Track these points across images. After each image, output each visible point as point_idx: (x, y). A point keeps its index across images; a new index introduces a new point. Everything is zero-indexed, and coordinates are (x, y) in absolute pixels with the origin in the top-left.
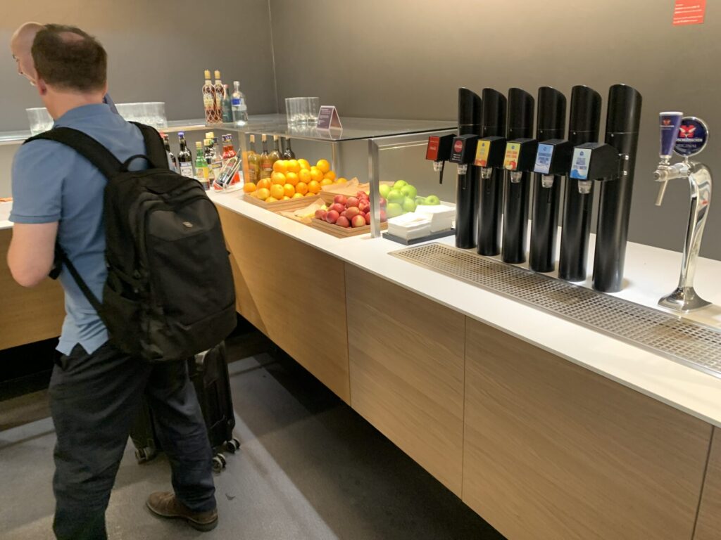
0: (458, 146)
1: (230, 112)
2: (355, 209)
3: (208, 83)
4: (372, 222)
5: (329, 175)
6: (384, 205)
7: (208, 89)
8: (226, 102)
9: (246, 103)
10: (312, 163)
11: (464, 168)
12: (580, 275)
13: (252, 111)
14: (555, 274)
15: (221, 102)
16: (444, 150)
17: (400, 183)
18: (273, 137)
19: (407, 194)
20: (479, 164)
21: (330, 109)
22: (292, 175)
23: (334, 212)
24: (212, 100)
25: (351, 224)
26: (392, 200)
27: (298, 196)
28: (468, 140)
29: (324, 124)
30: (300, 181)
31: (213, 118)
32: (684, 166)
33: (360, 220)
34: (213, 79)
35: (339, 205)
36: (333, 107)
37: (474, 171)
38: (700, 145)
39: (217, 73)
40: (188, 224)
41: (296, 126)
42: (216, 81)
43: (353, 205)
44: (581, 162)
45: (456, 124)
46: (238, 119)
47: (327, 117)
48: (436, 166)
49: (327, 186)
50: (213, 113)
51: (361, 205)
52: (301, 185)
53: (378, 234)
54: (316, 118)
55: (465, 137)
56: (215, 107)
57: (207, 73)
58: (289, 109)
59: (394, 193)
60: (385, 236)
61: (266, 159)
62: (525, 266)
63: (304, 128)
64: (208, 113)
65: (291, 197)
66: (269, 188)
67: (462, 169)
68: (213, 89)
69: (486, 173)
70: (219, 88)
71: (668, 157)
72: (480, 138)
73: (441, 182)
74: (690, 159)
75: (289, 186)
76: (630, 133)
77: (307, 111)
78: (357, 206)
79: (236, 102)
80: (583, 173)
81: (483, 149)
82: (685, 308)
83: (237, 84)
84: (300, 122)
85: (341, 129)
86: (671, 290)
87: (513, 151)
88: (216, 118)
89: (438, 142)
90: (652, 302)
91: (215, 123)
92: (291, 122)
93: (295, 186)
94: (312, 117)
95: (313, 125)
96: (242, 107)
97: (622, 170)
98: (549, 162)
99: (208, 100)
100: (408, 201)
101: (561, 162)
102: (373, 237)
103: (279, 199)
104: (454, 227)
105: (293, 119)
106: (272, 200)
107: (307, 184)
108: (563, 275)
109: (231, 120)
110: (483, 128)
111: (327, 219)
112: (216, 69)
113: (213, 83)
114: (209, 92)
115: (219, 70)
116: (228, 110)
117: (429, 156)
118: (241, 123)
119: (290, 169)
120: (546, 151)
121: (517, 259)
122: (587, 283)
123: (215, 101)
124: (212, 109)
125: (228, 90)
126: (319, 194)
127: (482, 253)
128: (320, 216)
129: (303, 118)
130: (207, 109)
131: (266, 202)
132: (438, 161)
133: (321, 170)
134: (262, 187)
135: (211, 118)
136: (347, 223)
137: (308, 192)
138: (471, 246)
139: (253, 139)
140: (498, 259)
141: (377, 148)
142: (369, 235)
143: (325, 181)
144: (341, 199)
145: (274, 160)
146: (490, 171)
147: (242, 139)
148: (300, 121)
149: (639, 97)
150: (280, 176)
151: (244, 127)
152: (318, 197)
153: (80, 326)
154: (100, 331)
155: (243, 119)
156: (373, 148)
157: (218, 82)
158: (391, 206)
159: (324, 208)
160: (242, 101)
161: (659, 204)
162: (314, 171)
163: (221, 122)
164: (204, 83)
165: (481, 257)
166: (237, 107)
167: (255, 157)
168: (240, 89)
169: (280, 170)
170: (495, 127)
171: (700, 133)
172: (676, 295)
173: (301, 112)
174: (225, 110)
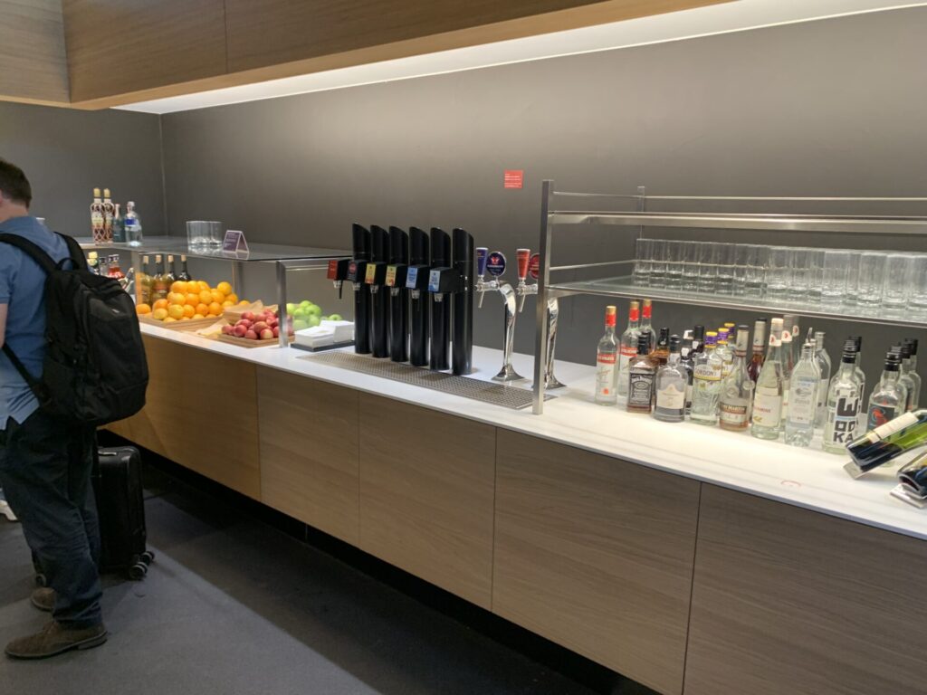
0: (353, 268)
1: (123, 232)
2: (262, 323)
3: (97, 201)
4: (280, 336)
5: (230, 297)
6: (291, 321)
7: (98, 207)
8: (118, 221)
9: (142, 224)
10: (213, 285)
11: (358, 286)
12: (446, 367)
13: (148, 232)
14: (428, 367)
15: (112, 221)
16: (341, 272)
17: (305, 303)
18: (180, 257)
19: (312, 313)
20: (369, 282)
21: (237, 234)
22: (191, 296)
23: (242, 327)
24: (102, 219)
25: (259, 336)
26: (298, 317)
27: (198, 317)
28: (360, 264)
29: (232, 247)
30: (200, 302)
31: (102, 238)
32: (494, 283)
33: (268, 333)
34: (102, 197)
35: (246, 321)
36: (240, 232)
37: (366, 287)
38: (502, 270)
39: (107, 192)
40: (116, 311)
41: (197, 248)
42: (105, 200)
43: (260, 320)
44: (434, 279)
45: (351, 253)
46: (132, 239)
47: (234, 241)
48: (336, 284)
49: (229, 307)
50: (102, 232)
51: (268, 321)
52: (201, 306)
53: (286, 345)
54: (218, 242)
55: (357, 262)
56: (104, 226)
57: (97, 191)
58: (190, 232)
59: (300, 310)
60: (293, 346)
61: (160, 281)
62: (408, 363)
63: (205, 250)
64: (96, 232)
65: (191, 318)
66: (167, 308)
67: (356, 287)
68: (103, 207)
69: (374, 289)
70: (109, 207)
71: (482, 276)
72: (370, 262)
73: (340, 297)
74: (499, 279)
75: (189, 307)
76: (467, 261)
77: (209, 235)
78: (265, 321)
79: (131, 222)
80: (436, 287)
81: (371, 270)
82: (507, 380)
83: (132, 204)
84: (200, 244)
85: (248, 252)
86: (499, 370)
87: (391, 273)
88: (105, 238)
89: (336, 265)
90: (489, 379)
91: (103, 243)
92: (191, 244)
93: (195, 307)
94: (214, 240)
95: (217, 248)
96: (136, 227)
97: (464, 287)
98: (415, 280)
99: (96, 219)
100: (313, 318)
101: (423, 280)
102: (281, 347)
103: (178, 319)
104: (353, 339)
105: (194, 241)
106: (171, 320)
107: (208, 305)
108: (433, 367)
109: (124, 240)
110: (373, 255)
111: (235, 333)
112: (105, 188)
113: (103, 201)
114: (98, 210)
115: (110, 189)
116: (120, 229)
117: (329, 276)
118: (135, 244)
119: (189, 291)
120: (413, 272)
121: (402, 359)
122: (450, 371)
123: (105, 220)
124: (101, 227)
125: (120, 210)
126: (221, 315)
127: (376, 355)
128: (226, 332)
129: (205, 241)
130: (96, 228)
131: (165, 321)
132: (337, 279)
133: (222, 292)
134: (159, 307)
135: (99, 237)
136: (255, 336)
137: (209, 313)
138: (367, 351)
139: (146, 260)
140: (388, 360)
141: (284, 269)
142: (278, 346)
143: (226, 303)
144: (248, 316)
145: (169, 282)
146: (377, 287)
147: (135, 259)
148: (202, 244)
149: (471, 239)
150: (179, 297)
151: (139, 247)
152: (220, 318)
153: (9, 400)
154: (31, 400)
155: (138, 239)
156: (281, 270)
157: (108, 201)
158: (296, 322)
159: (228, 325)
160: (137, 222)
161: (480, 306)
162: (215, 293)
163: (110, 242)
164: (93, 201)
165: (375, 359)
166: (130, 228)
167: (148, 279)
168: (135, 209)
169: (178, 290)
170: (381, 255)
171: (501, 262)
172: (502, 373)
173: (202, 235)
174: (117, 229)
